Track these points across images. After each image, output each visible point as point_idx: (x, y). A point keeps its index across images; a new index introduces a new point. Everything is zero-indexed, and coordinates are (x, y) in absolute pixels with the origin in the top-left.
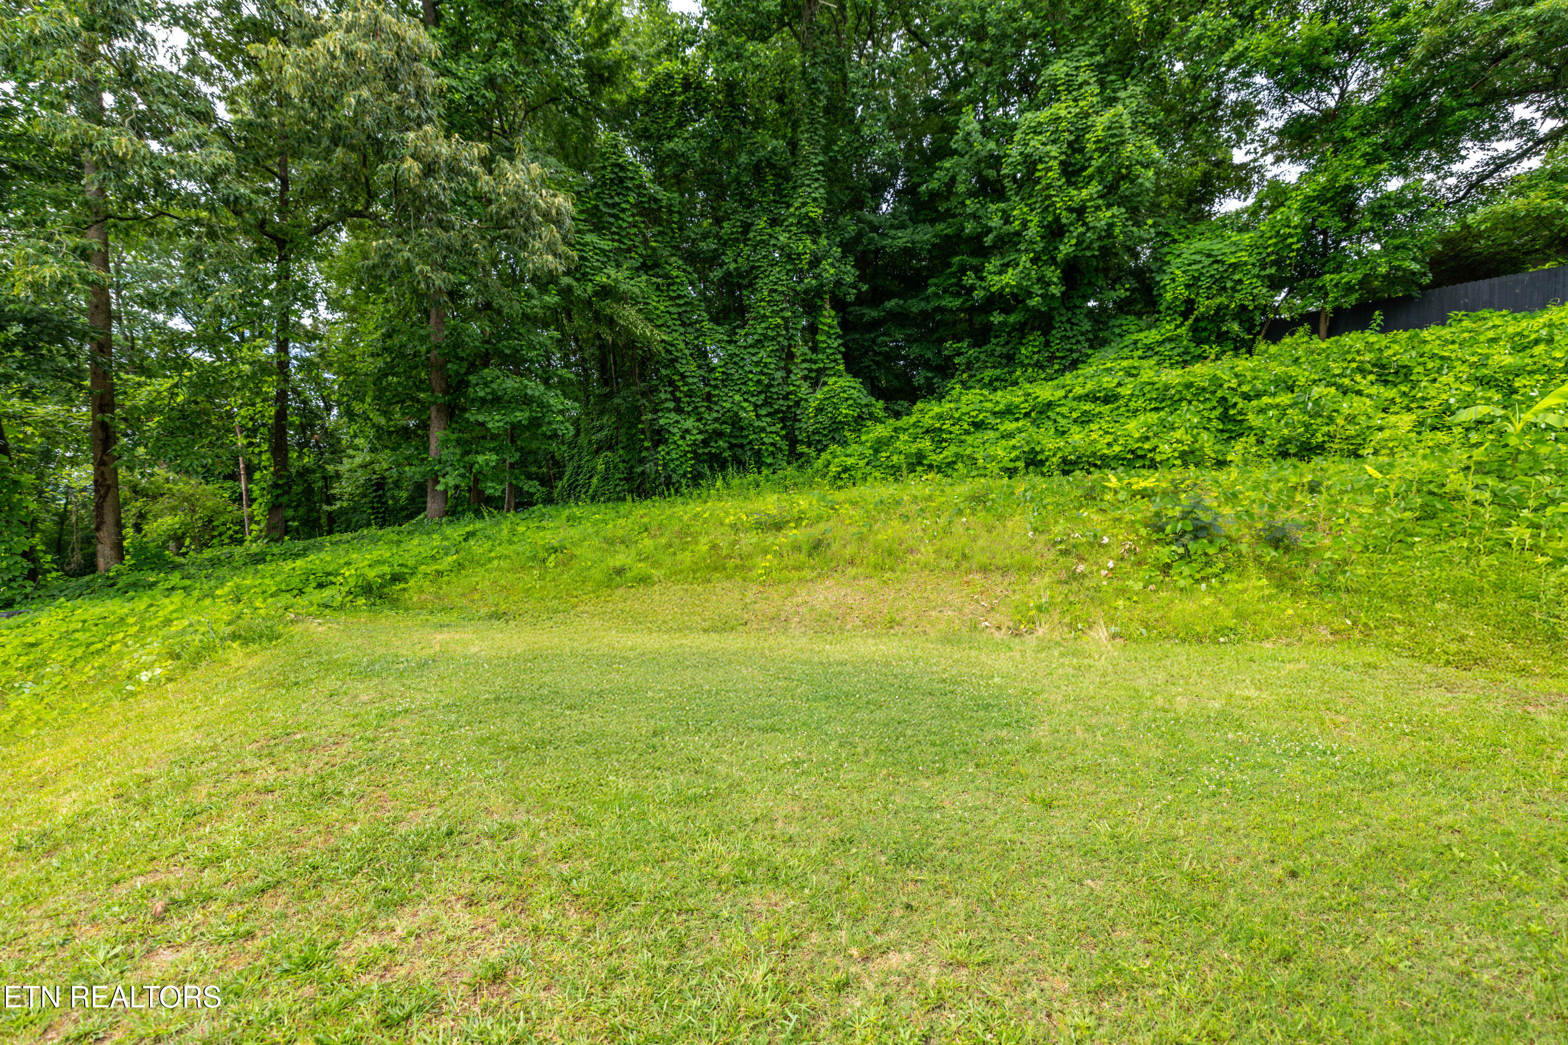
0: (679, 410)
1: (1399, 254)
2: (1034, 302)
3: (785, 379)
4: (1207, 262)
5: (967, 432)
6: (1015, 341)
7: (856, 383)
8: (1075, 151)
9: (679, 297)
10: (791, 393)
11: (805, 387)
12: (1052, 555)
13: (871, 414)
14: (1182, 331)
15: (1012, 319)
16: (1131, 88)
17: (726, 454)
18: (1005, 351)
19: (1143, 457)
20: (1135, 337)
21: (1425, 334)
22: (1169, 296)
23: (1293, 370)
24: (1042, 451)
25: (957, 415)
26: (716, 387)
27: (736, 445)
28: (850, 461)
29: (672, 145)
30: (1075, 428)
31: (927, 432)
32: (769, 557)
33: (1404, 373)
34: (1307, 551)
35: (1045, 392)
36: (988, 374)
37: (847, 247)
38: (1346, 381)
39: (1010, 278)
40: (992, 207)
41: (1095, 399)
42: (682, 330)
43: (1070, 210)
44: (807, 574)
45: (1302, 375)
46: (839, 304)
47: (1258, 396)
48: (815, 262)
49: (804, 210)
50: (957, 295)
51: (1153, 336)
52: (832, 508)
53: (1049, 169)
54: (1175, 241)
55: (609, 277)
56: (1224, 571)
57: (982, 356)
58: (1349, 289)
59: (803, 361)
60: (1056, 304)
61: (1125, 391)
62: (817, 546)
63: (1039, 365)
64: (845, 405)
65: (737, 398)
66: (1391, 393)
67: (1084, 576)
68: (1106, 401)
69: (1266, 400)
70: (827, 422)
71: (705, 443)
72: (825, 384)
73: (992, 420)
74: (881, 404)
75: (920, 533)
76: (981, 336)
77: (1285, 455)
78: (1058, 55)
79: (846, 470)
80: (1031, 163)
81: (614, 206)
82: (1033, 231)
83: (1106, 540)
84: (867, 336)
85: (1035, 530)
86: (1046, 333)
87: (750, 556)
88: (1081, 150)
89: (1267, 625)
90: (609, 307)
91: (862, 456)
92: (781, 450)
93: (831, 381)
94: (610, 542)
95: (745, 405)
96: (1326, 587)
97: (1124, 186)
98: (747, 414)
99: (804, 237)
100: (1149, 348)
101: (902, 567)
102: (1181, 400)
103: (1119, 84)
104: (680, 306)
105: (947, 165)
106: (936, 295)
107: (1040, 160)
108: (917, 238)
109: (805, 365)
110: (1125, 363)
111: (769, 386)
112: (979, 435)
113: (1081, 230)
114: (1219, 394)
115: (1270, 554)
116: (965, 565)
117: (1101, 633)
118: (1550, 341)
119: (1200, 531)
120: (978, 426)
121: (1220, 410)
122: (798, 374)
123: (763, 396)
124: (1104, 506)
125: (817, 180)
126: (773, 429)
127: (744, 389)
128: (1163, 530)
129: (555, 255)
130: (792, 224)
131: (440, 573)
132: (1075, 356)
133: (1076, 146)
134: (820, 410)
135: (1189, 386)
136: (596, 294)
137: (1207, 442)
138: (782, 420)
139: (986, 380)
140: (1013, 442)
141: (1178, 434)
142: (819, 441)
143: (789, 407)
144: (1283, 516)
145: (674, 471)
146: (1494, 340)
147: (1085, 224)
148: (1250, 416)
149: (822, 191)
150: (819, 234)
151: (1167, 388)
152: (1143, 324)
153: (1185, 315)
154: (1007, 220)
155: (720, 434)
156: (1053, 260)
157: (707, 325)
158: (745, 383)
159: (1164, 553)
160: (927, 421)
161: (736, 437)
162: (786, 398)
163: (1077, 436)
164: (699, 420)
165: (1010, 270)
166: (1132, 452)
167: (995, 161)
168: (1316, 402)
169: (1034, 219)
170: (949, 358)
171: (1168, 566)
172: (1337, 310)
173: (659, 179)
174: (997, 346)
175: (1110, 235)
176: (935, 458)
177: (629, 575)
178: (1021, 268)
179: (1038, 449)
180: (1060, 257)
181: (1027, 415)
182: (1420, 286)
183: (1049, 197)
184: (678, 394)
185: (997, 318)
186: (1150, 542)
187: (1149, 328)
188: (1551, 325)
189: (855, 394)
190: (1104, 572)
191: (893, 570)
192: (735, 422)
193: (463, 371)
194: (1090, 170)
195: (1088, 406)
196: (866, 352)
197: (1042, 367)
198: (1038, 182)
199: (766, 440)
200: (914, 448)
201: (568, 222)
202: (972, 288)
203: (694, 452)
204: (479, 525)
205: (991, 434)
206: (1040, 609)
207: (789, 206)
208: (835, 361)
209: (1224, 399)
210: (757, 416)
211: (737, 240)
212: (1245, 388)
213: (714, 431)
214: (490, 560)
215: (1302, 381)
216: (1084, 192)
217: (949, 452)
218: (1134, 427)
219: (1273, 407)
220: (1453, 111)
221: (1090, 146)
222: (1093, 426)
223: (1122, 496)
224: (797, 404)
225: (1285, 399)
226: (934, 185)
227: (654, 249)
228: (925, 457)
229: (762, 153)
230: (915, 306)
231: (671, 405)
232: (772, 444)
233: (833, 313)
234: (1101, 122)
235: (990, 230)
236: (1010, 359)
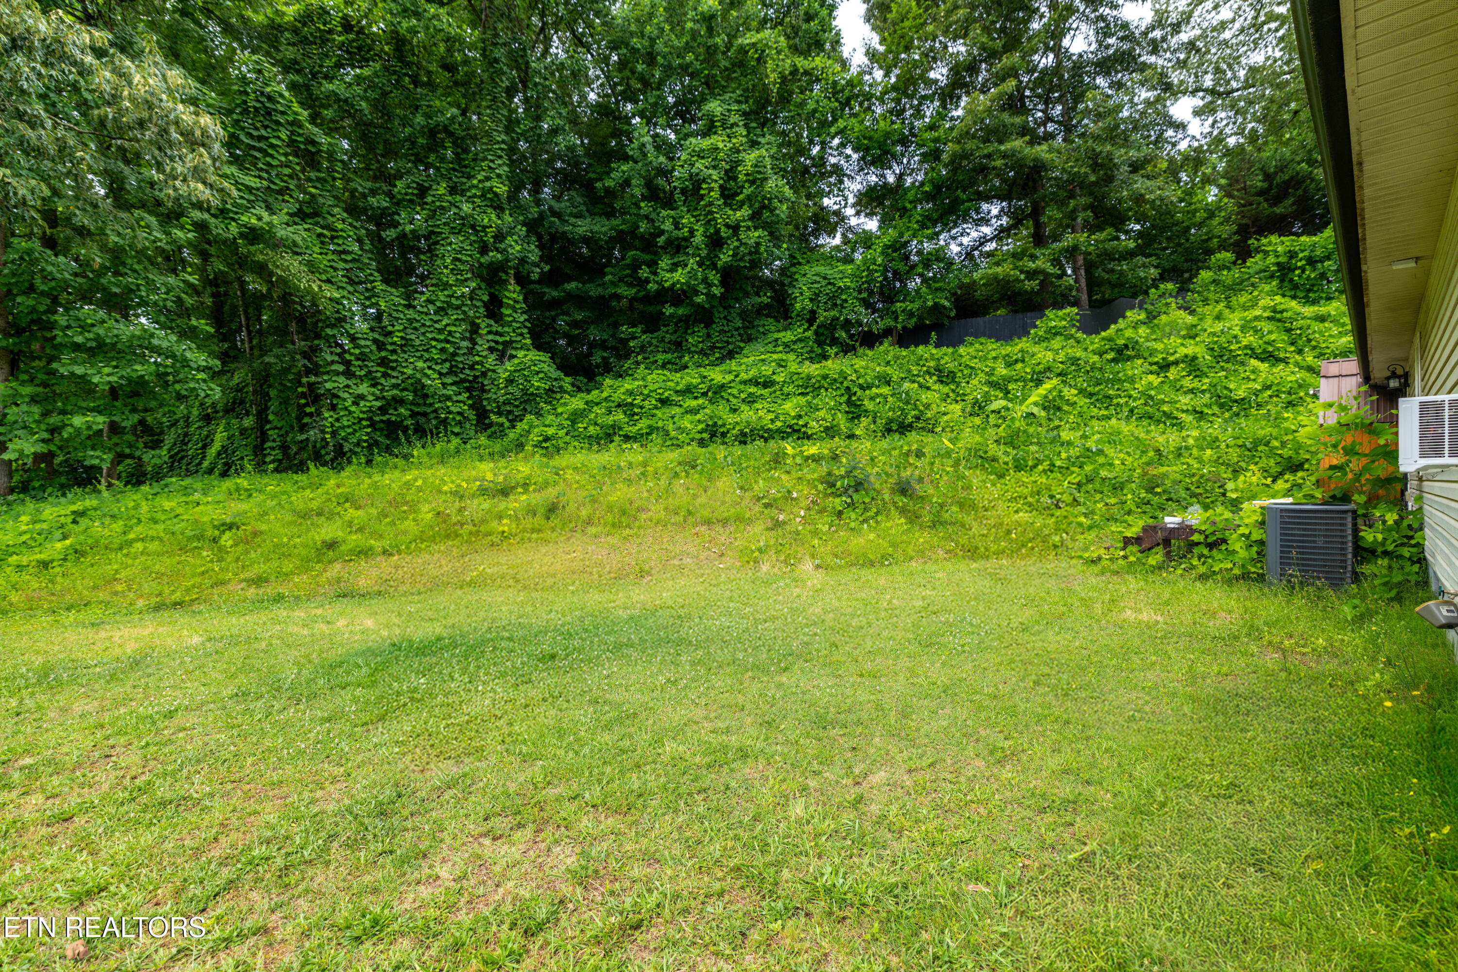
0: (348, 374)
1: (939, 294)
2: (700, 299)
3: (470, 351)
4: (824, 283)
5: (656, 408)
6: (681, 330)
7: (544, 357)
8: (730, 178)
9: (344, 252)
10: (477, 363)
11: (492, 359)
12: (758, 508)
13: (561, 387)
14: (808, 334)
15: (681, 311)
16: (768, 136)
17: (409, 422)
18: (673, 338)
19: (799, 431)
20: (776, 335)
21: (962, 350)
22: (798, 306)
23: (889, 370)
24: (724, 425)
25: (646, 392)
26: (394, 352)
27: (418, 413)
28: (551, 431)
29: (331, 87)
30: (744, 407)
31: (619, 406)
32: (505, 521)
33: (952, 375)
34: (922, 498)
35: (717, 375)
36: (661, 357)
37: (533, 226)
38: (921, 379)
39: (679, 276)
40: (664, 213)
41: (757, 384)
42: (351, 289)
43: (727, 226)
44: (548, 534)
45: (895, 374)
46: (522, 280)
47: (869, 387)
48: (500, 237)
49: (488, 184)
50: (630, 285)
51: (788, 336)
52: (557, 474)
53: (711, 190)
54: (799, 264)
55: (260, 219)
56: (877, 514)
57: (654, 341)
58: (911, 314)
59: (490, 332)
60: (715, 303)
61: (779, 378)
62: (552, 509)
63: (702, 352)
64: (536, 378)
65: (420, 364)
66: (946, 390)
67: (784, 523)
68: (765, 385)
69: (874, 390)
70: (518, 394)
71: (383, 410)
72: (513, 356)
73: (674, 397)
74: (568, 379)
75: (646, 494)
76: (652, 323)
77: (889, 430)
78: (714, 96)
79: (547, 439)
80: (697, 182)
81: (260, 138)
82: (698, 239)
83: (795, 495)
84: (547, 314)
85: (741, 488)
86: (707, 327)
87: (483, 521)
88: (735, 179)
89: (910, 551)
90: (260, 253)
91: (561, 427)
92: (467, 419)
93: (521, 354)
94: (304, 515)
95: (429, 372)
96: (936, 523)
97: (766, 214)
98: (433, 382)
99: (489, 210)
100: (786, 345)
101: (637, 524)
102: (820, 387)
103: (759, 131)
104: (345, 261)
105: (624, 168)
106: (613, 283)
107: (704, 180)
108: (596, 228)
109: (490, 337)
110: (775, 356)
111: (454, 354)
112: (664, 410)
113: (736, 244)
114: (845, 384)
115: (901, 501)
116: (691, 519)
117: (808, 566)
118: (1023, 361)
119: (858, 486)
120: (664, 402)
121: (846, 397)
122: (482, 345)
123: (447, 365)
124: (788, 468)
125: (500, 157)
126: (460, 398)
127: (426, 355)
128: (834, 485)
129: (204, 183)
130: (475, 196)
131: (45, 565)
132: (731, 347)
133: (730, 174)
134: (510, 381)
135: (825, 377)
136: (242, 235)
137: (842, 420)
138: (468, 389)
139: (660, 362)
140: (698, 417)
141: (822, 413)
142: (510, 412)
143: (476, 377)
144: (906, 474)
145: (345, 439)
146: (995, 358)
147: (738, 240)
148: (866, 402)
149: (506, 168)
150: (503, 210)
151: (809, 378)
152: (780, 326)
153: (811, 321)
154: (677, 225)
155: (401, 402)
156: (714, 266)
157: (380, 286)
158: (427, 350)
159: (837, 503)
160: (619, 396)
161: (418, 405)
162: (472, 368)
163: (747, 414)
164: (373, 386)
165: (680, 270)
166: (790, 426)
167: (665, 173)
168: (907, 393)
169: (700, 230)
170: (624, 341)
171: (840, 513)
172: (904, 328)
173: (314, 119)
174: (666, 333)
175: (757, 252)
176: (633, 430)
177: (343, 548)
178: (688, 269)
179: (720, 423)
180: (720, 264)
181: (704, 394)
182: (949, 317)
183: (711, 213)
184: (347, 357)
185: (668, 310)
186: (827, 496)
187: (785, 329)
188: (1022, 351)
189: (546, 369)
190: (798, 520)
191: (629, 526)
192: (419, 389)
193: (42, 308)
194: (741, 197)
195: (753, 389)
196: (546, 329)
197: (706, 355)
198: (702, 197)
199: (452, 409)
200: (610, 420)
201: (217, 146)
202: (647, 281)
203: (369, 419)
204: (90, 502)
205: (676, 410)
206: (760, 550)
207: (470, 177)
208: (522, 335)
209: (848, 388)
210: (443, 384)
211: (411, 201)
212: (861, 381)
213: (394, 398)
214: (130, 543)
215: (895, 378)
216: (738, 214)
217: (643, 424)
218: (790, 407)
219: (878, 395)
220: (963, 202)
221: (741, 177)
222: (758, 406)
223: (798, 460)
224: (484, 374)
225: (885, 390)
226: (610, 183)
227: (313, 196)
228: (620, 428)
229: (440, 119)
230: (594, 291)
231: (341, 368)
232: (459, 413)
233: (518, 288)
234: (750, 157)
235: (662, 232)
236: (678, 345)
